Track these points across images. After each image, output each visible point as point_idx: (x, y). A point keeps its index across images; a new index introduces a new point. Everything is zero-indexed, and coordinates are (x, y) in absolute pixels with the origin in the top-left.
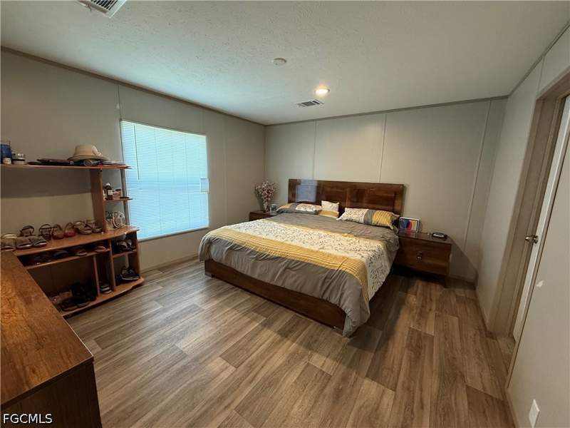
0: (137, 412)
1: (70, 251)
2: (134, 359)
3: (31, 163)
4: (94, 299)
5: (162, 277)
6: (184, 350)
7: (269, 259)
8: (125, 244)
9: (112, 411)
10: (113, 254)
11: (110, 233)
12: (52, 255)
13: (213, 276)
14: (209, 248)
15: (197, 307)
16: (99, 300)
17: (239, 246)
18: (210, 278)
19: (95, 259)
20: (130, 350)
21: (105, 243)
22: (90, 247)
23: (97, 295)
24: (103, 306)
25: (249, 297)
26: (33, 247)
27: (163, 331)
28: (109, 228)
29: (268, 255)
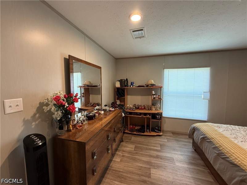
0: (123, 179)
1: (141, 114)
2: (137, 161)
3: (137, 87)
4: (144, 133)
5: (170, 136)
6: (151, 174)
7: (228, 161)
8: (158, 117)
9: (120, 171)
10: (152, 119)
11: (154, 111)
12: (136, 114)
13: (195, 150)
14: (194, 132)
15: (174, 160)
16: (145, 134)
17: (208, 139)
18: (194, 151)
19: (146, 119)
20: (139, 157)
21: (149, 114)
22: (145, 114)
23: (145, 132)
24: (145, 136)
25: (212, 181)
26: (132, 110)
27: (152, 159)
28: (154, 109)
29: (228, 158)
